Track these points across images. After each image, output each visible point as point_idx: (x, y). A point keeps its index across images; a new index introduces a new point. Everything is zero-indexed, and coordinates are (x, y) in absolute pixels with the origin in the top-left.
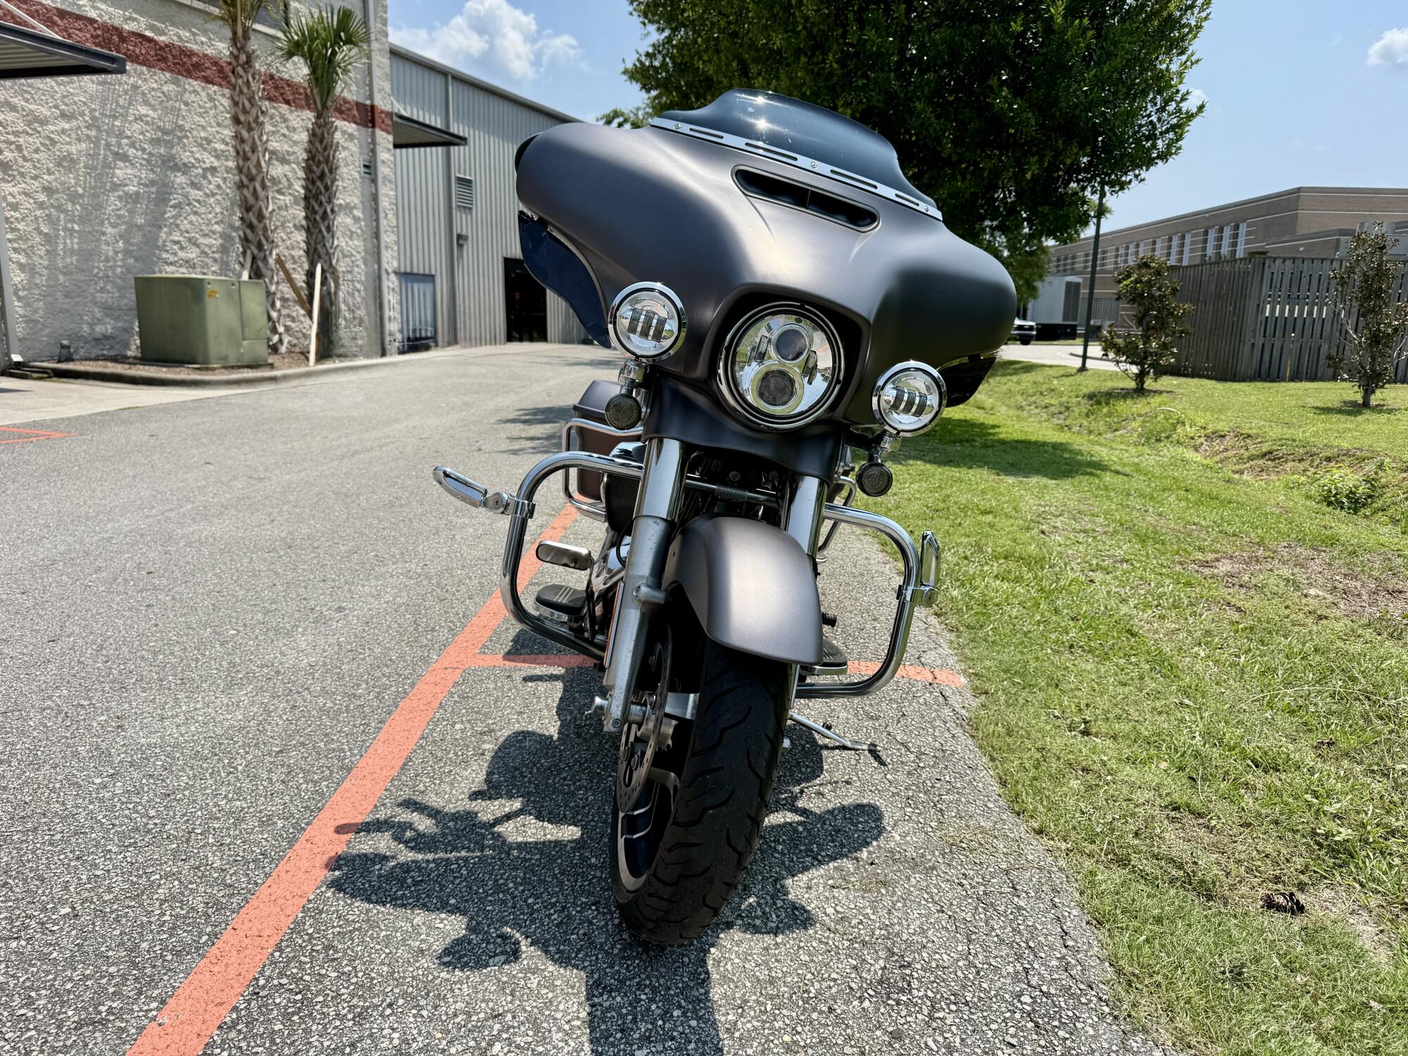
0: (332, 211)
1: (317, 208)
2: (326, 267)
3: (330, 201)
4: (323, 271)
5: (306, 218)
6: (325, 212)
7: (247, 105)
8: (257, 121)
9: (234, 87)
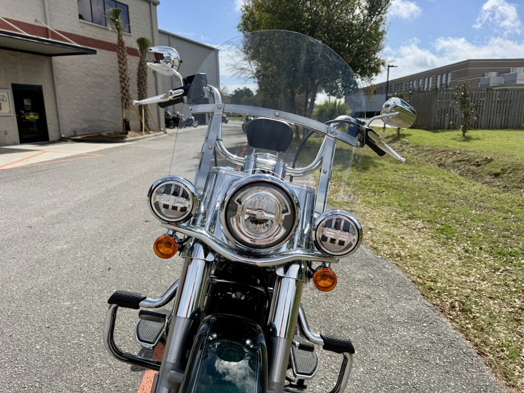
0: (146, 88)
1: (141, 86)
3: (145, 85)
7: (123, 57)
8: (126, 62)
9: (118, 52)
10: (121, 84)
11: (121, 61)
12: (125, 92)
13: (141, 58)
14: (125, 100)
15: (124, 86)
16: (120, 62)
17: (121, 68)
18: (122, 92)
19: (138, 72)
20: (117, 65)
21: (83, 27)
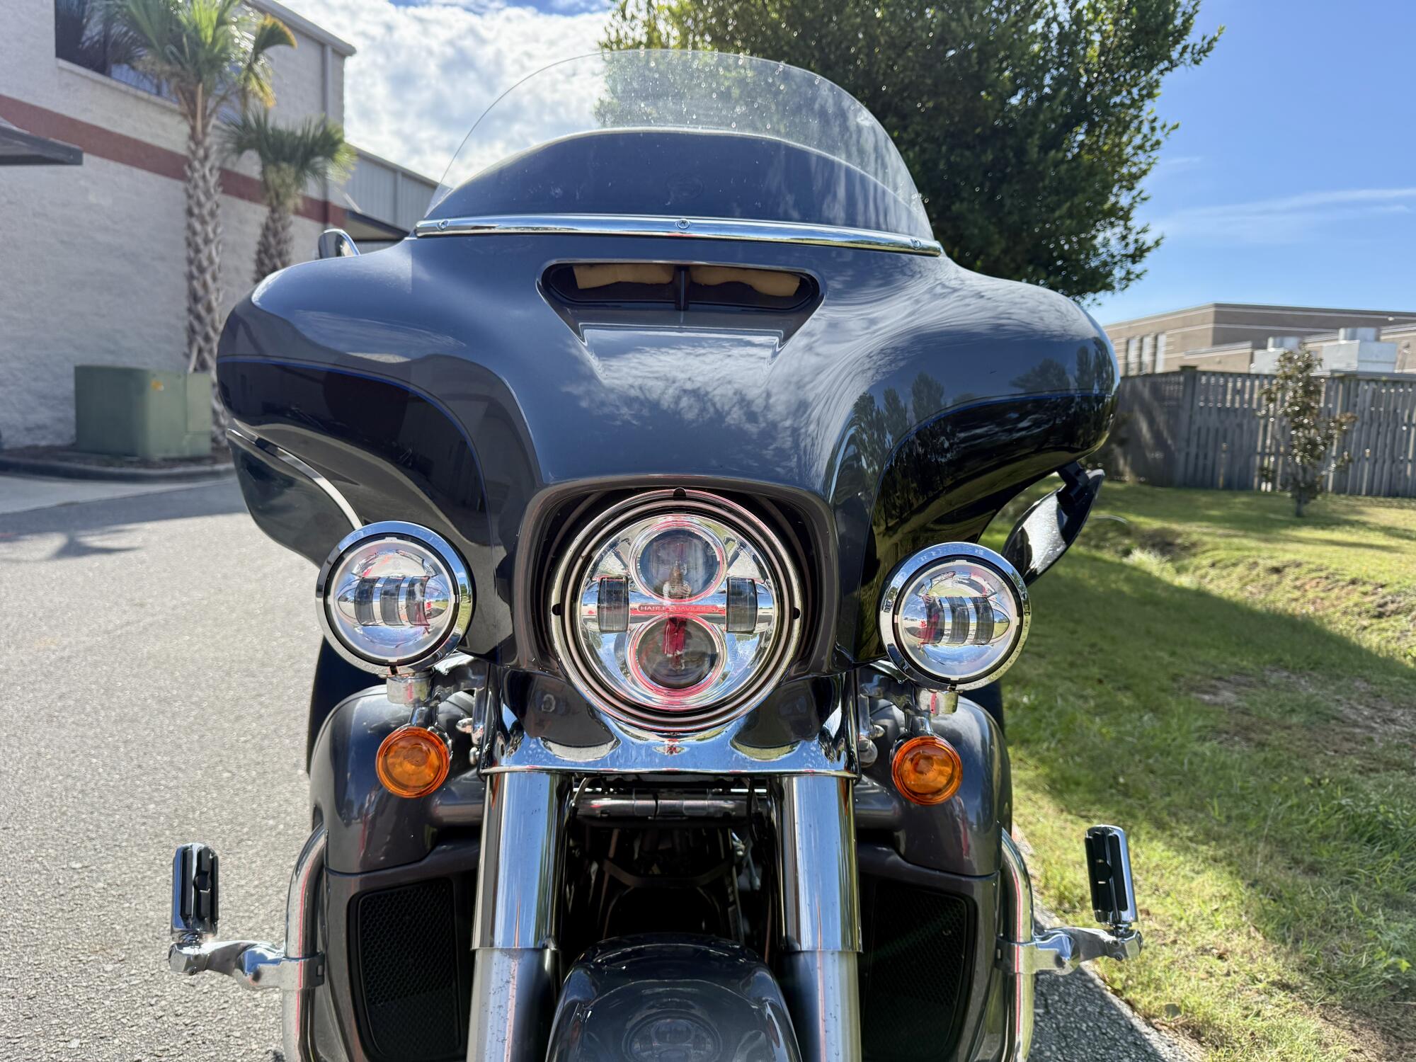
7: (202, 198)
8: (212, 214)
9: (189, 180)
10: (190, 285)
11: (196, 211)
12: (203, 312)
13: (273, 211)
14: (200, 340)
15: (201, 292)
16: (190, 213)
17: (195, 233)
18: (190, 310)
19: (259, 252)
20: (181, 220)
21: (68, 85)
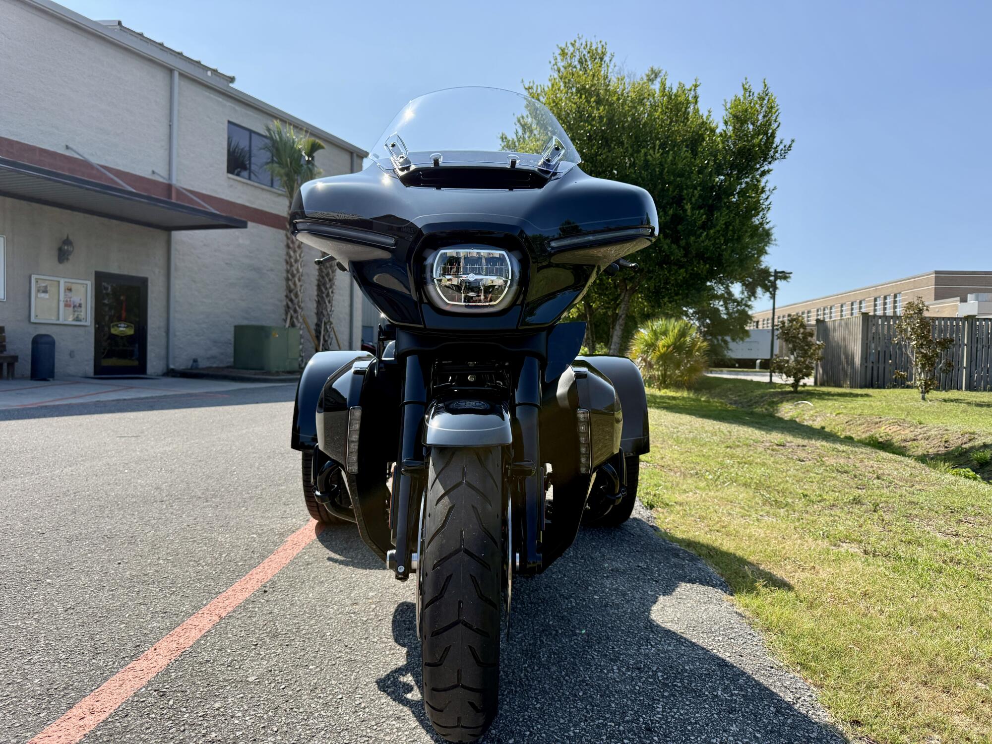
0: (332, 292)
1: (324, 290)
2: (326, 321)
3: (331, 287)
4: (325, 324)
5: (318, 295)
6: (328, 293)
8: (299, 247)
9: (288, 230)
10: (287, 283)
11: (291, 245)
12: (293, 297)
14: (292, 312)
15: (292, 286)
17: (290, 257)
18: (287, 296)
